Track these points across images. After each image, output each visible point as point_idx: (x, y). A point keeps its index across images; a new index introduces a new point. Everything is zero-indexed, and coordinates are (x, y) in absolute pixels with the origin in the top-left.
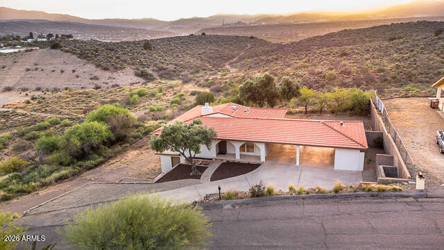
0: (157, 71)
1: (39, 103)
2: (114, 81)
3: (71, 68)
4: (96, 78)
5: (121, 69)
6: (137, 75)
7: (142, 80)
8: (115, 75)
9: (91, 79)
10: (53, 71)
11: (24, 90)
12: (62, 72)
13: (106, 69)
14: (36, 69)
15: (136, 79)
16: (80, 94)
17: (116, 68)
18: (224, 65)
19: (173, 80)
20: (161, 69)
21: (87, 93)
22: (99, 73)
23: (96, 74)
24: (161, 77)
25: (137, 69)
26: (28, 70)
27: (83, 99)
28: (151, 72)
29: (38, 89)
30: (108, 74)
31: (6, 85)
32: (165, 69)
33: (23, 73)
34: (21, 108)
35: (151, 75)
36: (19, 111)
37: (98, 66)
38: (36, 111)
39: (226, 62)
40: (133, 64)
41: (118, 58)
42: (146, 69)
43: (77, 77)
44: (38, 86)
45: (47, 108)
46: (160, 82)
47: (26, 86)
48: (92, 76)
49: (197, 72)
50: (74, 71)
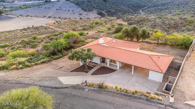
0: (107, 12)
1: (58, 24)
2: (88, 16)
3: (72, 9)
4: (81, 14)
7: (99, 16)
8: (89, 13)
9: (79, 15)
10: (66, 10)
11: (55, 18)
12: (69, 11)
13: (85, 11)
14: (60, 9)
15: (97, 16)
16: (73, 21)
17: (90, 10)
18: (139, 11)
19: (113, 17)
21: (76, 21)
22: (82, 12)
23: (81, 13)
24: (108, 15)
25: (98, 11)
26: (57, 9)
27: (74, 23)
28: (104, 13)
29: (59, 18)
30: (86, 13)
31: (49, 15)
32: (111, 11)
33: (55, 11)
34: (52, 26)
36: (51, 27)
37: (82, 9)
38: (56, 27)
39: (141, 9)
41: (91, 5)
42: (102, 11)
43: (74, 13)
44: (60, 16)
45: (60, 27)
46: (107, 18)
47: (56, 16)
48: (80, 13)
49: (125, 13)
50: (73, 11)
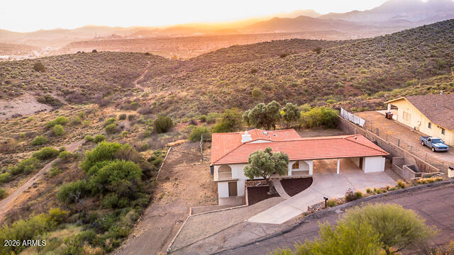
0: (62, 95)
5: (17, 95)
6: (40, 101)
15: (40, 106)
17: (11, 95)
18: (134, 85)
19: (86, 104)
20: (66, 93)
24: (70, 101)
25: (38, 95)
30: (2, 102)
32: (71, 93)
35: (57, 101)
40: (31, 89)
41: (8, 83)
42: (49, 94)
46: (72, 108)
49: (110, 93)
